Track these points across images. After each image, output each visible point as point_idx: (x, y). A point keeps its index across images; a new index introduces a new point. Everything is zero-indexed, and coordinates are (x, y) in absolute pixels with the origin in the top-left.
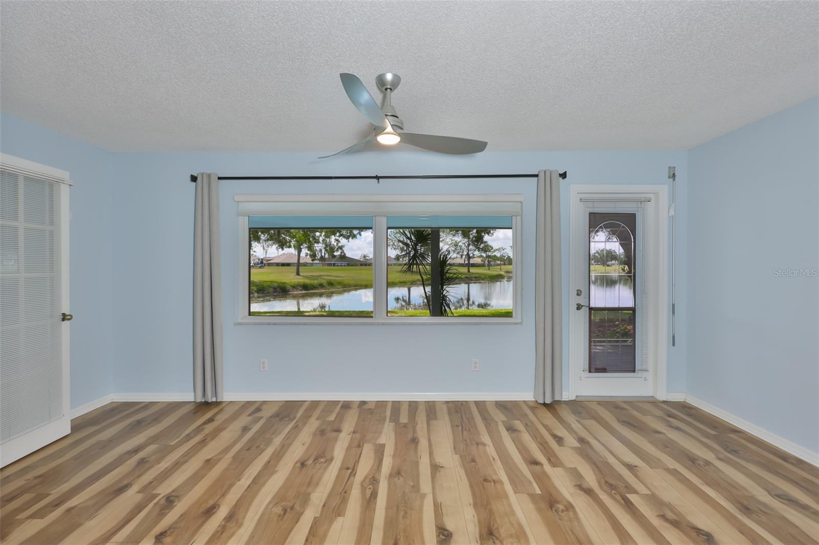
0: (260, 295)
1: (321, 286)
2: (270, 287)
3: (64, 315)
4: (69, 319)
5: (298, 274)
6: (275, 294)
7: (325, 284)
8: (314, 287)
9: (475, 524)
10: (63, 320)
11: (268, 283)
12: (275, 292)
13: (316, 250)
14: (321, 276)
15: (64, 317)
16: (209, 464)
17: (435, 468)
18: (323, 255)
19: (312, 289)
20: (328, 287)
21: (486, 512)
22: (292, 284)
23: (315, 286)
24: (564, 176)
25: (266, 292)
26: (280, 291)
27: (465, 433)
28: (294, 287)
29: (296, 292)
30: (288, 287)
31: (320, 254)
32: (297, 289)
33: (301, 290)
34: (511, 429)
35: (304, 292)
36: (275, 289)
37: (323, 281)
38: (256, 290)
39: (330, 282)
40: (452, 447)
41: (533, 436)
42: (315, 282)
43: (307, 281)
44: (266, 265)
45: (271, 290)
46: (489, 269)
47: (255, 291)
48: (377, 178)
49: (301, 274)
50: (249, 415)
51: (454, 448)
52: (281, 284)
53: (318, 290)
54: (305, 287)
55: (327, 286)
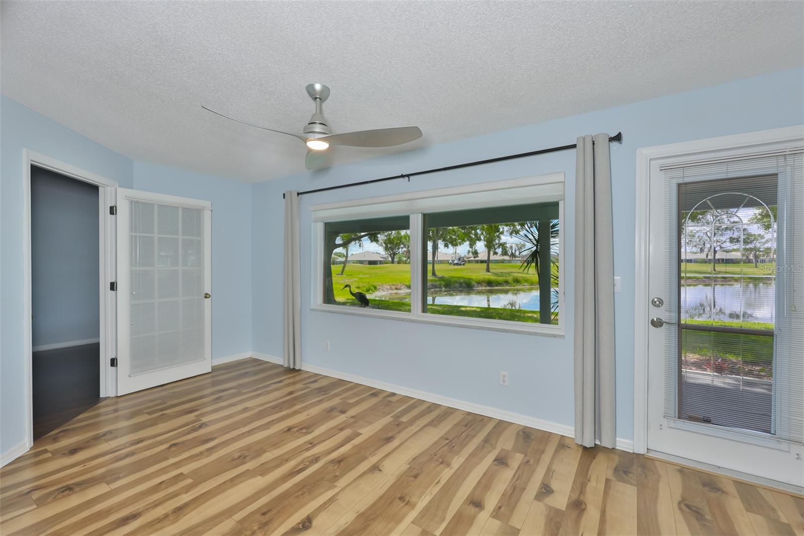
0: (447, 289)
1: (507, 282)
2: (457, 283)
3: (206, 294)
4: (209, 297)
5: (488, 270)
6: (460, 289)
7: (510, 281)
8: (498, 284)
9: (339, 529)
10: (206, 297)
11: (456, 279)
12: (461, 287)
13: (507, 247)
14: (511, 272)
15: (207, 296)
16: (246, 410)
17: (376, 468)
18: (514, 252)
19: (497, 286)
20: (514, 284)
21: (362, 524)
22: (477, 280)
23: (500, 282)
24: (618, 138)
25: (452, 287)
26: (465, 286)
27: (446, 447)
28: (479, 283)
29: (481, 288)
30: (474, 283)
31: (510, 251)
32: (482, 285)
33: (485, 286)
34: (501, 461)
35: (488, 288)
36: (461, 284)
37: (510, 279)
38: (444, 284)
39: (517, 279)
40: (414, 457)
41: (517, 476)
42: (501, 279)
43: (493, 278)
44: (467, 262)
45: (457, 285)
46: (756, 267)
47: (444, 286)
48: (408, 176)
49: (490, 270)
50: (304, 384)
51: (414, 459)
52: (467, 280)
53: (503, 286)
54: (490, 283)
55: (512, 283)
